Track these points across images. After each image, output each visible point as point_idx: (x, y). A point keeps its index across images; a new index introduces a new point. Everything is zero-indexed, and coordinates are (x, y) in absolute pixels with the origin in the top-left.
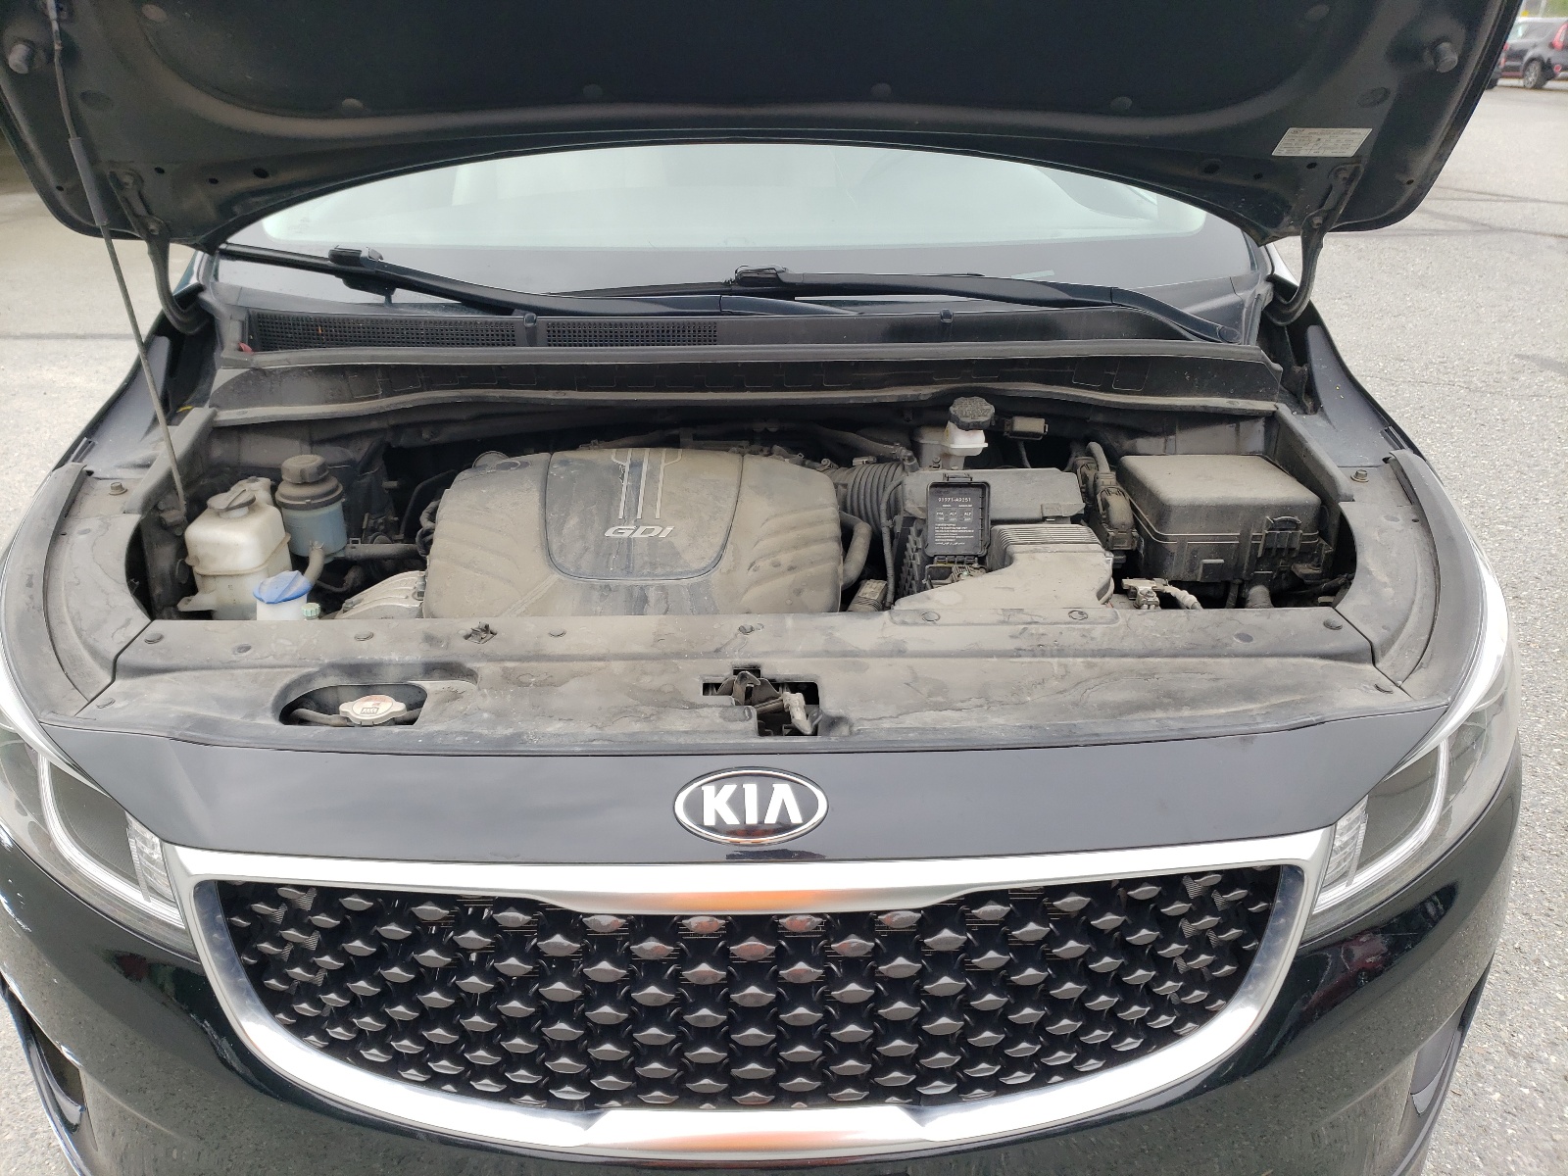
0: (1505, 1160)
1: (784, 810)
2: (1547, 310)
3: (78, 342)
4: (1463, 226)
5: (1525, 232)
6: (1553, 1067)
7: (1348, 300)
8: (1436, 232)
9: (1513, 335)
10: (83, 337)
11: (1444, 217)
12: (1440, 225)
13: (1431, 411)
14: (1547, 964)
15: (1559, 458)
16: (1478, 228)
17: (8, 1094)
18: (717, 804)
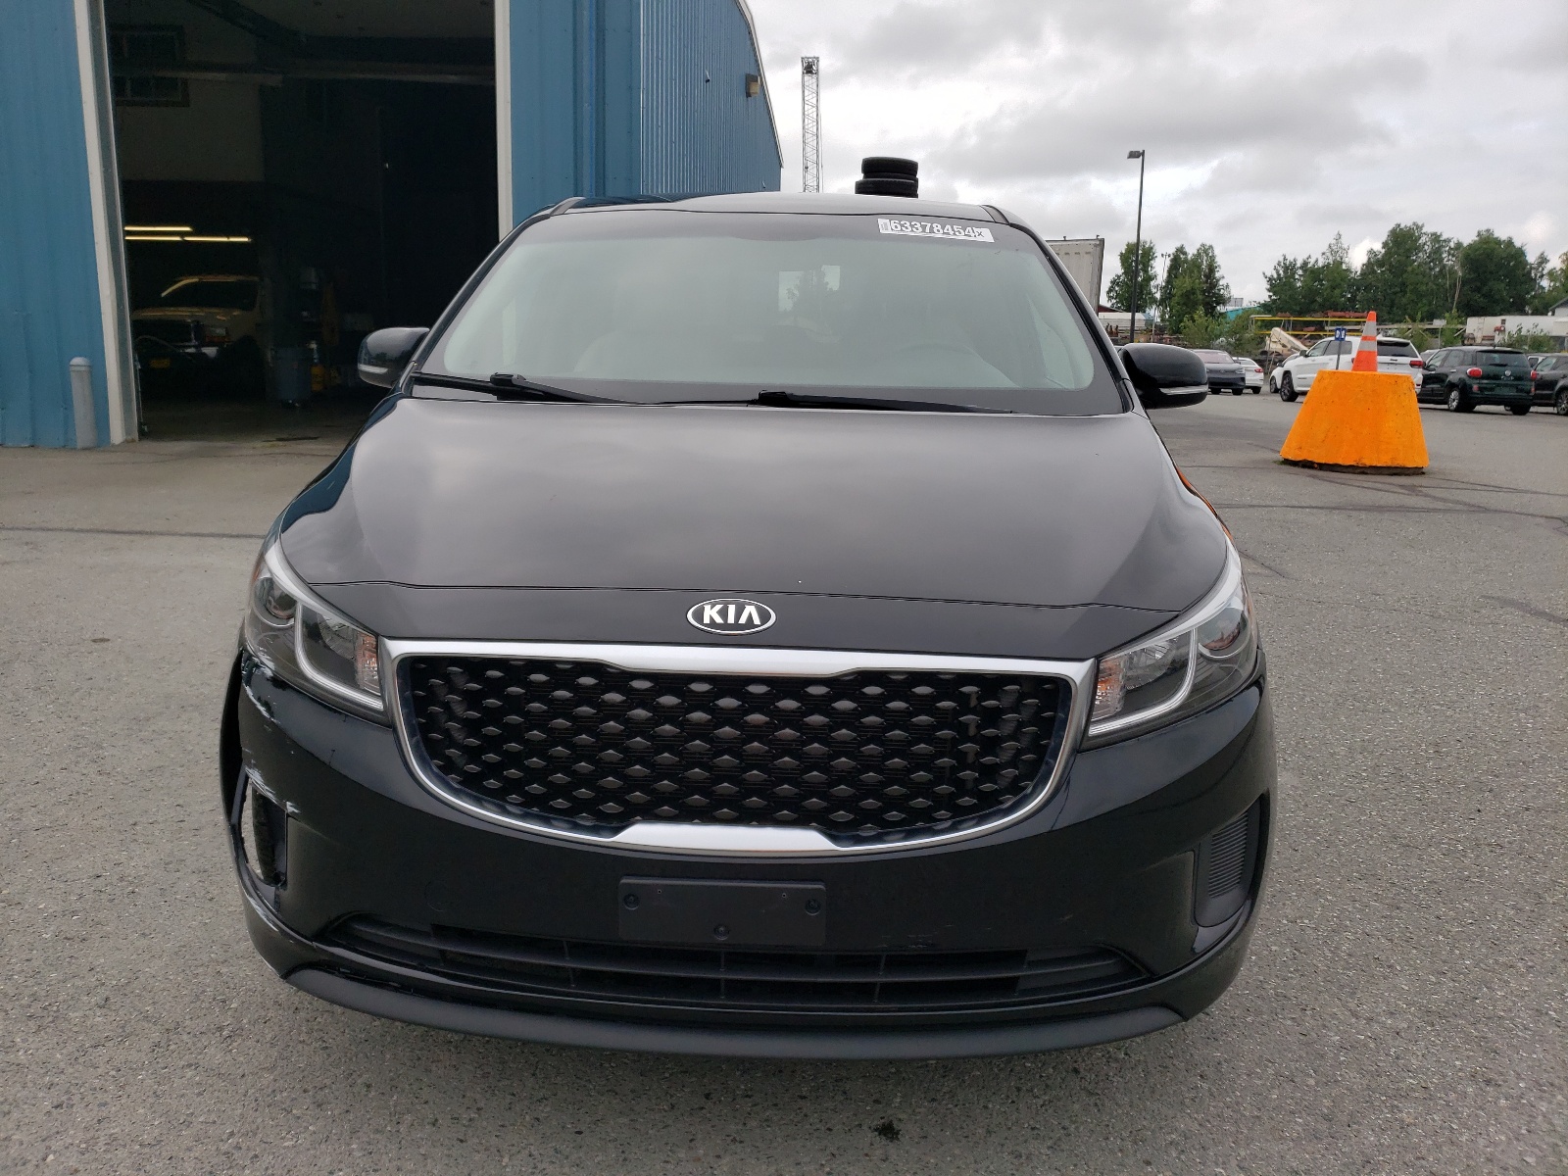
0: (1335, 1075)
1: (750, 617)
2: (1521, 567)
3: (232, 540)
4: (1459, 507)
5: (1517, 513)
6: (1388, 1026)
7: (1341, 554)
8: (1435, 510)
9: (1484, 582)
10: (238, 536)
11: (1444, 500)
12: (1440, 505)
13: (1394, 629)
14: (1398, 968)
15: (1501, 665)
16: (1473, 509)
17: (184, 971)
18: (711, 613)
